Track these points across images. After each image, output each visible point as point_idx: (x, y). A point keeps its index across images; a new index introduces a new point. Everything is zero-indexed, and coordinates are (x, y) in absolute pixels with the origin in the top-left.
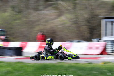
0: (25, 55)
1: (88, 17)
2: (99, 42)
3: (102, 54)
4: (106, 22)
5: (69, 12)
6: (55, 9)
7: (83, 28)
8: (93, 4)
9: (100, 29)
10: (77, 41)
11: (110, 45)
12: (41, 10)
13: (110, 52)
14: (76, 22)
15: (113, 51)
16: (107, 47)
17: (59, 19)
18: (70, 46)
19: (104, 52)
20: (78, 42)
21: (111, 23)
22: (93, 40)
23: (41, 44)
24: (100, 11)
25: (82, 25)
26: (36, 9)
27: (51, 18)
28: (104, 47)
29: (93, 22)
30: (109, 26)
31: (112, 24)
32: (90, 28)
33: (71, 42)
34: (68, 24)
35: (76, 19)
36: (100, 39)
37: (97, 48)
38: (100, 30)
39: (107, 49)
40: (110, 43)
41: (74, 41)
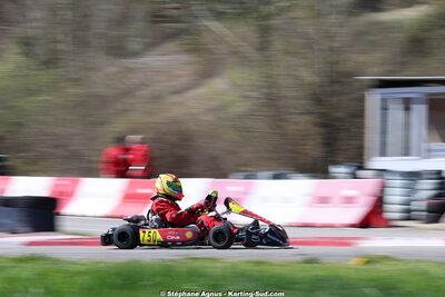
0: (69, 229)
1: (317, 80)
2: (355, 177)
3: (365, 223)
4: (384, 101)
5: (243, 60)
6: (188, 51)
7: (296, 123)
8: (334, 30)
9: (362, 126)
10: (271, 173)
11: (398, 191)
12: (135, 54)
13: (396, 215)
14: (271, 102)
15: (409, 211)
16: (388, 198)
17: (203, 90)
18: (245, 193)
19: (373, 218)
20: (276, 177)
21: (402, 106)
22: (334, 169)
23: (131, 185)
24: (362, 58)
25: (292, 111)
26: (118, 50)
27: (173, 83)
28: (375, 198)
29: (334, 100)
30: (396, 114)
31: (407, 109)
32: (324, 126)
33: (247, 177)
34: (240, 107)
35: (269, 87)
36: (361, 168)
37: (349, 200)
38: (363, 133)
39: (387, 207)
40: (398, 182)
41: (260, 174)
